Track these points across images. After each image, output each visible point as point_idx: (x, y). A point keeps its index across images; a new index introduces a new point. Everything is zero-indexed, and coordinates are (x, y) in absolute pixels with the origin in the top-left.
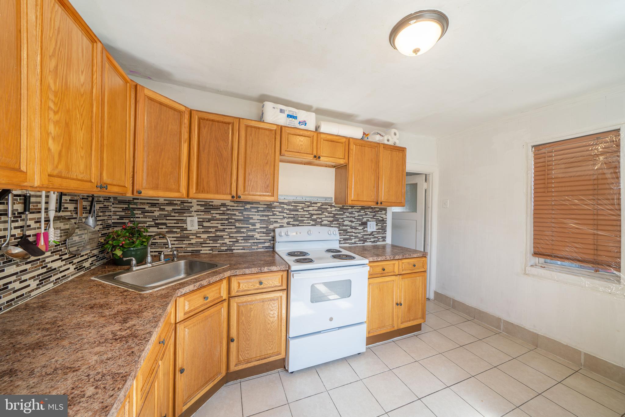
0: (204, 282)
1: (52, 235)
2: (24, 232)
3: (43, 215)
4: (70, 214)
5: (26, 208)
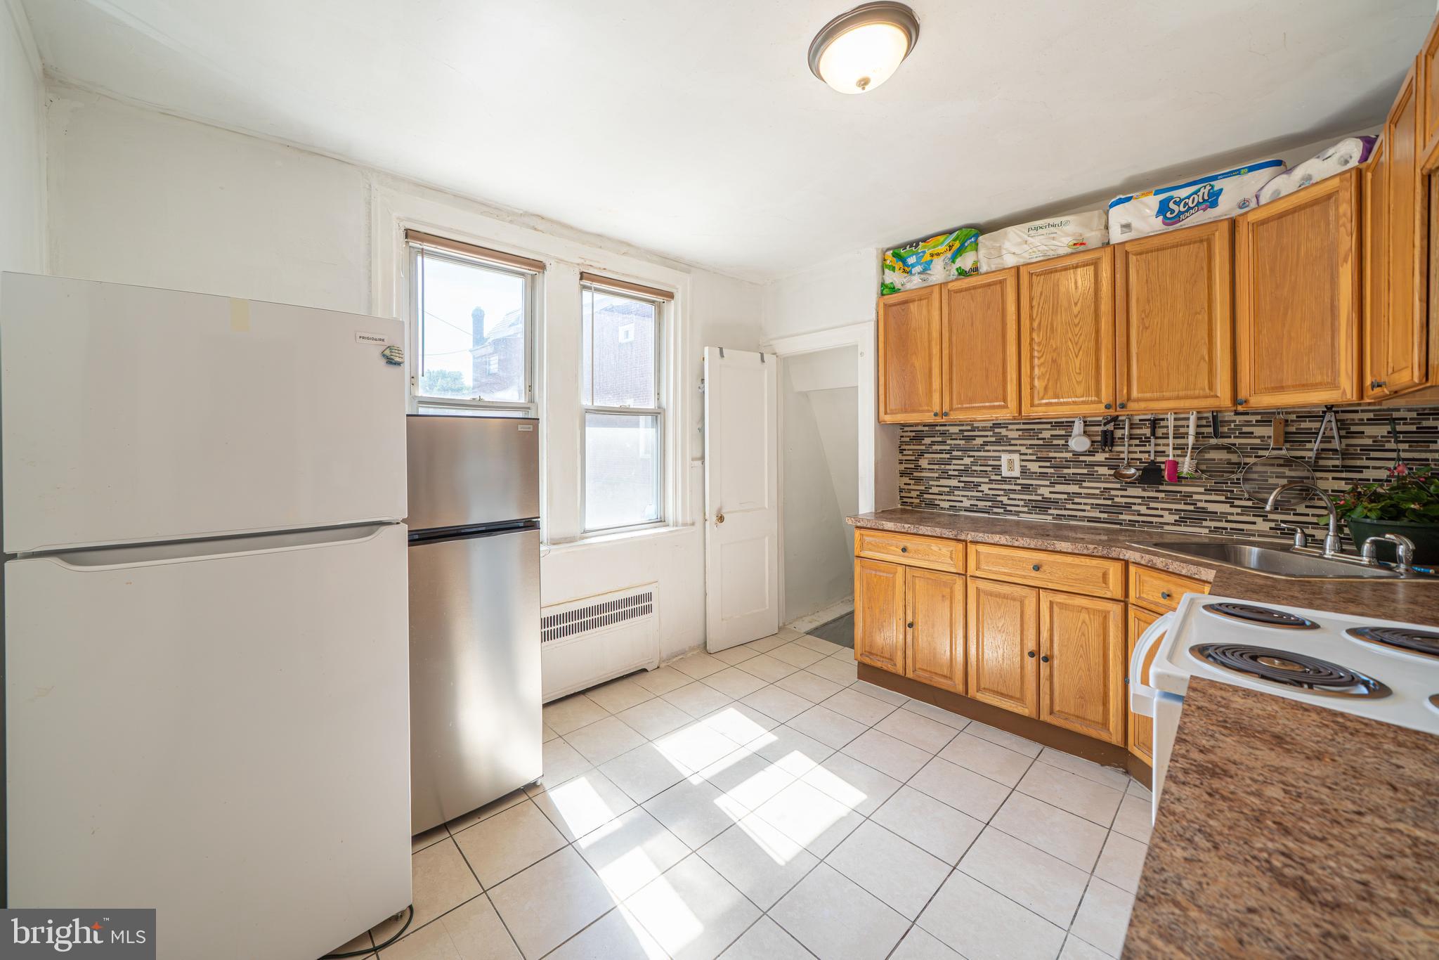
0: (1159, 562)
1: (1186, 466)
2: (1152, 458)
3: (1171, 441)
4: (1258, 441)
5: (1153, 433)
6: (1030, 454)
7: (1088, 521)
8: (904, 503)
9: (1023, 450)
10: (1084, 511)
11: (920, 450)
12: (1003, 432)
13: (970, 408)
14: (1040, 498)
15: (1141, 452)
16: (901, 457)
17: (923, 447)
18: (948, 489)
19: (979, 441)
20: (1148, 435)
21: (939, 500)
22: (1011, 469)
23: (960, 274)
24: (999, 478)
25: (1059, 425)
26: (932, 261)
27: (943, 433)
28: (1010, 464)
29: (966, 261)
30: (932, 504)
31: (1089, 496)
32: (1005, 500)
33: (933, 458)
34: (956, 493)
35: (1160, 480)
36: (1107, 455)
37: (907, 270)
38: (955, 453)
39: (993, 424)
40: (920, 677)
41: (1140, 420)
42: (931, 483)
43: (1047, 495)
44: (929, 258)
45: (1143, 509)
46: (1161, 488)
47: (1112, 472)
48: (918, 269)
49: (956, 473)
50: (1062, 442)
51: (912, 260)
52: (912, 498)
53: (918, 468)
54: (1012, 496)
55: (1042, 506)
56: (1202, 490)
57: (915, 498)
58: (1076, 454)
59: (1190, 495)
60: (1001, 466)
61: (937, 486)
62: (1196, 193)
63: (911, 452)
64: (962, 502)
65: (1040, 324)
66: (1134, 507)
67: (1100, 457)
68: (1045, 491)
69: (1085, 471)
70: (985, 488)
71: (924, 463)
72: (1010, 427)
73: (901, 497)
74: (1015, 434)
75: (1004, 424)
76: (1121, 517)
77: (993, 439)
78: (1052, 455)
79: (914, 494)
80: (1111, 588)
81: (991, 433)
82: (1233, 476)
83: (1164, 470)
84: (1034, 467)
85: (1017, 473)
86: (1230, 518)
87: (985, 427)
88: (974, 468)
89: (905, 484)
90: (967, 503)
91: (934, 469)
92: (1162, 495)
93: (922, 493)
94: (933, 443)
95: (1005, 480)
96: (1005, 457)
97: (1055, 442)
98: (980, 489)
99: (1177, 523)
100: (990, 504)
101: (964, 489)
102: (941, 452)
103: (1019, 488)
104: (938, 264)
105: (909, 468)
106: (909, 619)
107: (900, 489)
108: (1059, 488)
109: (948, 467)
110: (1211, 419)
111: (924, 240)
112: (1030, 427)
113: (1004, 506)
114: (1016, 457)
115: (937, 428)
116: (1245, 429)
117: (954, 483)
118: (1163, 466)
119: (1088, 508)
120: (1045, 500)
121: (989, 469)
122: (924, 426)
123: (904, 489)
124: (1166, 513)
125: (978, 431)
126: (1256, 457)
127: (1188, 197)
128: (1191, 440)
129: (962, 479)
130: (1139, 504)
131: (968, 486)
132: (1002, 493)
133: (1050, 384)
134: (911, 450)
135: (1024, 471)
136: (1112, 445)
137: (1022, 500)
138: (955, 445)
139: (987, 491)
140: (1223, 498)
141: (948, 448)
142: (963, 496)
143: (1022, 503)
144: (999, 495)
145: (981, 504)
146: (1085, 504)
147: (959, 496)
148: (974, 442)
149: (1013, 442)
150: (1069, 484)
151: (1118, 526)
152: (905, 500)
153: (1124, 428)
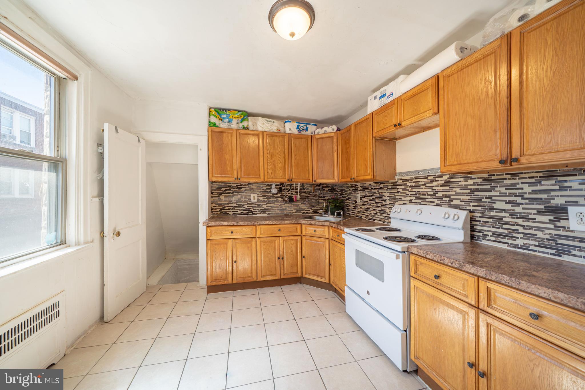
0: (313, 223)
1: (298, 197)
2: (291, 195)
3: (295, 191)
4: (310, 191)
5: (291, 188)
6: (260, 194)
7: (276, 214)
8: (213, 214)
9: (258, 193)
10: (275, 211)
11: (220, 192)
12: (251, 186)
13: (247, 177)
14: (263, 208)
15: (288, 193)
16: (212, 195)
17: (222, 191)
18: (232, 207)
19: (243, 189)
20: (290, 189)
21: (229, 212)
22: (254, 199)
23: (243, 128)
24: (250, 202)
25: (268, 185)
26: (233, 119)
27: (230, 186)
28: (254, 197)
29: (245, 124)
30: (226, 214)
31: (276, 207)
32: (252, 210)
33: (226, 196)
34: (235, 208)
35: (293, 201)
36: (280, 194)
37: (221, 119)
38: (234, 194)
39: (248, 184)
40: (239, 281)
41: (288, 185)
42: (225, 205)
43: (265, 207)
44: (232, 118)
45: (289, 209)
46: (293, 203)
47: (282, 199)
48: (227, 120)
49: (235, 201)
50: (269, 190)
51: (224, 116)
52: (217, 212)
53: (219, 200)
54: (255, 208)
55: (264, 211)
56: (300, 203)
57: (219, 212)
58: (273, 194)
59: (298, 205)
60: (251, 198)
61: (228, 206)
62: (304, 126)
63: (216, 193)
64: (238, 212)
65: (270, 152)
66: (287, 209)
67: (279, 195)
68: (264, 206)
69: (275, 199)
70: (246, 206)
71: (222, 198)
72: (254, 185)
73: (212, 212)
74: (255, 187)
75: (252, 184)
76: (284, 212)
77: (248, 189)
78: (266, 194)
79: (218, 210)
80: (298, 232)
81: (247, 187)
82: (306, 200)
83: (294, 198)
84: (261, 198)
85: (256, 200)
86: (306, 210)
87: (245, 185)
88: (242, 199)
89: (214, 206)
90: (239, 212)
91: (226, 200)
92: (293, 205)
93: (221, 209)
94: (226, 190)
95: (252, 203)
96: (252, 195)
97: (267, 190)
98: (244, 206)
99: (296, 212)
100: (248, 211)
101: (238, 207)
102: (229, 193)
103: (257, 205)
104: (234, 121)
105: (216, 200)
106: (234, 260)
107: (212, 208)
108: (269, 205)
109: (232, 199)
110: (302, 185)
111: (229, 110)
112: (260, 185)
113: (252, 212)
114: (256, 195)
115: (227, 184)
116: (308, 188)
117: (234, 205)
118: (293, 197)
119: (276, 210)
120: (265, 209)
121: (247, 199)
122: (222, 183)
123: (213, 208)
124: (293, 210)
125: (243, 186)
126: (310, 195)
127: (302, 127)
128: (299, 190)
129: (237, 203)
130: (288, 208)
131: (240, 206)
132: (251, 207)
133: (273, 171)
134: (216, 192)
135: (258, 200)
136: (282, 192)
137: (258, 209)
138: (234, 191)
139: (246, 207)
140: (304, 205)
141: (232, 192)
142: (238, 209)
143: (258, 210)
144: (250, 208)
145: (244, 212)
146: (275, 209)
147: (236, 209)
148: (242, 190)
149: (255, 190)
150: (271, 203)
151: (283, 215)
152: (214, 213)
153: (285, 187)
